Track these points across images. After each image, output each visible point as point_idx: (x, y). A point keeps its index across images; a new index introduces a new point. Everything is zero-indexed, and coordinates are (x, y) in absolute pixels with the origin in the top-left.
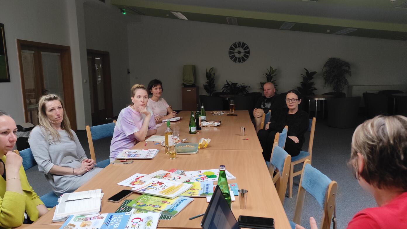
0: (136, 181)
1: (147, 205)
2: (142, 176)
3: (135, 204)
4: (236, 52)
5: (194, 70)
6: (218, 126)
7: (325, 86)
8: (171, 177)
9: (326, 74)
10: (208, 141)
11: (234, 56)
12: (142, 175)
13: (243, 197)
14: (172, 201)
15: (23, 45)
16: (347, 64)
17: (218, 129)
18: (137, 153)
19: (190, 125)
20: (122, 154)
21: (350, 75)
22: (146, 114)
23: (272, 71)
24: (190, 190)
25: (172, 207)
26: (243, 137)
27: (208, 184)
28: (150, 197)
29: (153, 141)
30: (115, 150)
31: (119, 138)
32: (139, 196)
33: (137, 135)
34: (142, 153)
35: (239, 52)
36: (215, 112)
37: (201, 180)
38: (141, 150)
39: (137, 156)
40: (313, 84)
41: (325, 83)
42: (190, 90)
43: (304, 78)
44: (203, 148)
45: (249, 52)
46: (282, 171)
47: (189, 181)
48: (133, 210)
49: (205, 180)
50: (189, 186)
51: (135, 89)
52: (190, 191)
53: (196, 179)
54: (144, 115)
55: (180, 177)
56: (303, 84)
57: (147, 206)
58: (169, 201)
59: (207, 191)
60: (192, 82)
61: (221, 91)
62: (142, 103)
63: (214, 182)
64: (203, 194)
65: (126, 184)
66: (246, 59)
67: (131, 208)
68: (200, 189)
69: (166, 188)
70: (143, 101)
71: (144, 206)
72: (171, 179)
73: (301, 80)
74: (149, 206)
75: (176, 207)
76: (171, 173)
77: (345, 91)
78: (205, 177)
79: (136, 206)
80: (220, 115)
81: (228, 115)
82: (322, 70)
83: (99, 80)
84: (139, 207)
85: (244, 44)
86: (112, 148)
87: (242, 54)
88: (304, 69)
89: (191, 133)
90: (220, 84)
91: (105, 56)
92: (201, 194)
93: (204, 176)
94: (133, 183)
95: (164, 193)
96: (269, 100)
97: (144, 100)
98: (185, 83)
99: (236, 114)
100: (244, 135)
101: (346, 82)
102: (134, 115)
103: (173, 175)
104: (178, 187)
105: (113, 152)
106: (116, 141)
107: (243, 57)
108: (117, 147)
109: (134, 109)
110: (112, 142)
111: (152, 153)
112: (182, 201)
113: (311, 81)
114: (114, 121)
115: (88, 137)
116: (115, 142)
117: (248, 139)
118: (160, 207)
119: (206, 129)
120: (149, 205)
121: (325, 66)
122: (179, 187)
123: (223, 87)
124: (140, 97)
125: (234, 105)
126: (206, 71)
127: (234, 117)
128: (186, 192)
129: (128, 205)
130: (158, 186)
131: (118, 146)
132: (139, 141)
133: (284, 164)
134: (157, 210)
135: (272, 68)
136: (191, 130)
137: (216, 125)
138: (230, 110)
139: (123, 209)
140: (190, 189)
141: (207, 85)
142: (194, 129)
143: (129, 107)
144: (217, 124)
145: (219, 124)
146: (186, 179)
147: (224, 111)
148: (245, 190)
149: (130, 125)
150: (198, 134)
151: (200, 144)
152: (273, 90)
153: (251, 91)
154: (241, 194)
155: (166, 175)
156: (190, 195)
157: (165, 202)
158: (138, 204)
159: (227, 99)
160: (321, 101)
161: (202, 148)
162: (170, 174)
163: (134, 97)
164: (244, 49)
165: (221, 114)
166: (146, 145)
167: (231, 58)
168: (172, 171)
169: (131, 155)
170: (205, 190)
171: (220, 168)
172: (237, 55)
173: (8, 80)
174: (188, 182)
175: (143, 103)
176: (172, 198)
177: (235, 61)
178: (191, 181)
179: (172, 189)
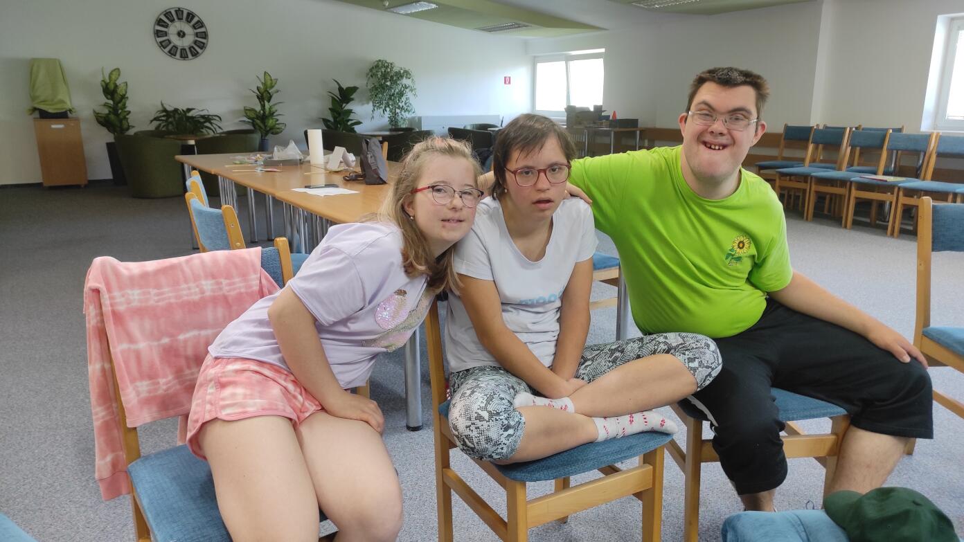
4: (173, 33)
7: (373, 117)
11: (169, 41)
16: (408, 74)
23: (268, 81)
35: (181, 34)
40: (351, 112)
41: (374, 111)
42: (61, 126)
43: (335, 100)
45: (205, 36)
56: (332, 112)
60: (66, 106)
61: (153, 128)
66: (200, 51)
73: (329, 104)
82: (367, 84)
85: (191, 15)
87: (190, 39)
98: (42, 107)
121: (369, 76)
123: (154, 118)
135: (269, 75)
141: (107, 111)
164: (194, 27)
167: (162, 46)
172: (176, 40)
177: (172, 53)
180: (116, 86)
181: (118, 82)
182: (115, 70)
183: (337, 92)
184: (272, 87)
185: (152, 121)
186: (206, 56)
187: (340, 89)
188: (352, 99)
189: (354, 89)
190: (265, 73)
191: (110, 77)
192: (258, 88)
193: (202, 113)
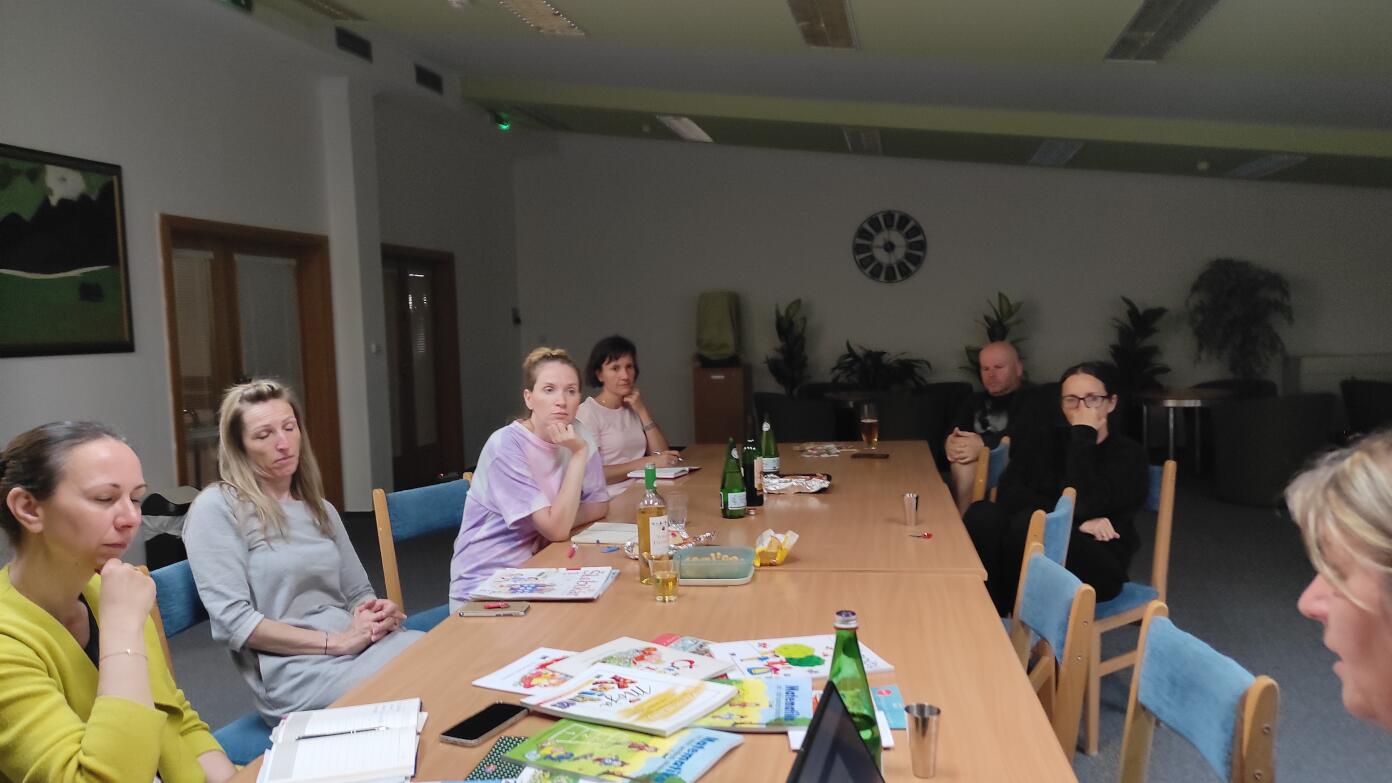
0: (539, 675)
1: (576, 755)
2: (558, 657)
3: (535, 752)
4: (878, 247)
5: (736, 309)
6: (822, 491)
7: (1200, 358)
8: (659, 661)
9: (1200, 317)
10: (789, 539)
11: (872, 258)
12: (558, 653)
13: (924, 733)
14: (665, 746)
15: (180, 233)
16: (1276, 281)
17: (822, 501)
18: (541, 581)
19: (726, 488)
20: (492, 585)
21: (1290, 319)
22: (574, 447)
23: (1005, 308)
24: (728, 706)
25: (666, 763)
26: (911, 529)
27: (792, 688)
28: (587, 728)
29: (598, 542)
30: (468, 572)
31: (483, 531)
32: (549, 725)
33: (544, 521)
34: (561, 581)
35: (889, 247)
36: (809, 447)
37: (769, 674)
38: (554, 569)
39: (541, 591)
40: (1154, 350)
41: (1201, 347)
42: (722, 377)
43: (1123, 332)
44: (771, 565)
45: (922, 246)
46: (1062, 645)
47: (726, 675)
48: (528, 773)
49: (782, 672)
50: (723, 691)
51: (535, 363)
52: (728, 709)
53: (750, 671)
54: (565, 451)
55: (692, 662)
56: (1117, 351)
57: (578, 759)
58: (653, 742)
59: (789, 713)
60: (730, 351)
61: (829, 379)
62: (558, 410)
63: (814, 680)
64: (777, 722)
65: (502, 682)
66: (912, 268)
67: (520, 766)
68: (765, 705)
69: (644, 698)
70: (561, 402)
71: (567, 758)
72: (661, 667)
73: (1113, 338)
74: (582, 761)
75: (679, 765)
76: (660, 648)
77: (1274, 374)
78: (782, 663)
79: (540, 759)
80: (826, 456)
81: (855, 456)
82: (1187, 301)
83: (420, 346)
84: (548, 763)
85: (905, 219)
86: (457, 567)
87: (900, 253)
88: (1122, 301)
89: (727, 514)
90: (825, 355)
91: (439, 266)
92: (767, 720)
93: (777, 660)
94: (527, 682)
95: (636, 716)
96: (1001, 403)
97: (565, 399)
98: (706, 353)
99: (883, 452)
100: (918, 522)
101: (1275, 343)
102: (532, 452)
103: (668, 653)
104: (684, 694)
105: (461, 578)
106: (472, 540)
107: (903, 264)
108: (472, 562)
109: (532, 430)
110: (458, 545)
111: (595, 580)
112: (701, 745)
113: (1149, 342)
114: (466, 475)
115: (380, 529)
116: (470, 544)
117: (929, 536)
118: (623, 764)
119: (781, 504)
120: (585, 757)
121: (1196, 288)
122: (688, 695)
123: (834, 365)
124: (551, 388)
125: (875, 421)
126: (777, 312)
127: (878, 463)
128: (716, 714)
129: (512, 754)
130: (614, 691)
131: (478, 560)
132: (549, 543)
133: (1068, 619)
134: (613, 774)
135: (1007, 300)
136: (726, 504)
137: (816, 489)
138: (864, 438)
139: (492, 768)
140: (730, 703)
141: (780, 357)
142: (737, 500)
143: (515, 424)
144: (817, 484)
145: (826, 484)
146: (714, 668)
147: (842, 444)
148: (931, 707)
149: (517, 484)
150: (753, 518)
151: (760, 548)
152: (1014, 369)
153: (933, 379)
154: (917, 719)
155: (642, 656)
156: (727, 724)
157: (641, 748)
158: (547, 751)
159: (851, 404)
160: (1188, 411)
161: (768, 563)
162: (655, 649)
163: (531, 389)
164: (908, 236)
165: (829, 454)
166: (572, 554)
167: (862, 265)
168: (664, 640)
169: (522, 586)
170: (783, 706)
171: (839, 622)
172: (881, 256)
173: (126, 346)
174: (721, 677)
175: (563, 411)
176: (664, 732)
177: (874, 275)
178: (731, 676)
179: (667, 702)
180: (791, 324)
181: (794, 319)
182: (795, 302)
183: (1126, 320)
184: (1011, 314)
185: (834, 369)
186: (921, 277)
187: (1133, 312)
188: (1154, 331)
189: (1158, 313)
190: (1000, 295)
191: (787, 311)
192: (987, 319)
193: (903, 357)
